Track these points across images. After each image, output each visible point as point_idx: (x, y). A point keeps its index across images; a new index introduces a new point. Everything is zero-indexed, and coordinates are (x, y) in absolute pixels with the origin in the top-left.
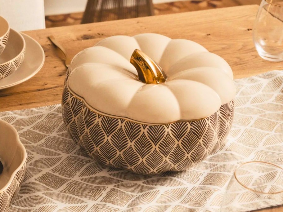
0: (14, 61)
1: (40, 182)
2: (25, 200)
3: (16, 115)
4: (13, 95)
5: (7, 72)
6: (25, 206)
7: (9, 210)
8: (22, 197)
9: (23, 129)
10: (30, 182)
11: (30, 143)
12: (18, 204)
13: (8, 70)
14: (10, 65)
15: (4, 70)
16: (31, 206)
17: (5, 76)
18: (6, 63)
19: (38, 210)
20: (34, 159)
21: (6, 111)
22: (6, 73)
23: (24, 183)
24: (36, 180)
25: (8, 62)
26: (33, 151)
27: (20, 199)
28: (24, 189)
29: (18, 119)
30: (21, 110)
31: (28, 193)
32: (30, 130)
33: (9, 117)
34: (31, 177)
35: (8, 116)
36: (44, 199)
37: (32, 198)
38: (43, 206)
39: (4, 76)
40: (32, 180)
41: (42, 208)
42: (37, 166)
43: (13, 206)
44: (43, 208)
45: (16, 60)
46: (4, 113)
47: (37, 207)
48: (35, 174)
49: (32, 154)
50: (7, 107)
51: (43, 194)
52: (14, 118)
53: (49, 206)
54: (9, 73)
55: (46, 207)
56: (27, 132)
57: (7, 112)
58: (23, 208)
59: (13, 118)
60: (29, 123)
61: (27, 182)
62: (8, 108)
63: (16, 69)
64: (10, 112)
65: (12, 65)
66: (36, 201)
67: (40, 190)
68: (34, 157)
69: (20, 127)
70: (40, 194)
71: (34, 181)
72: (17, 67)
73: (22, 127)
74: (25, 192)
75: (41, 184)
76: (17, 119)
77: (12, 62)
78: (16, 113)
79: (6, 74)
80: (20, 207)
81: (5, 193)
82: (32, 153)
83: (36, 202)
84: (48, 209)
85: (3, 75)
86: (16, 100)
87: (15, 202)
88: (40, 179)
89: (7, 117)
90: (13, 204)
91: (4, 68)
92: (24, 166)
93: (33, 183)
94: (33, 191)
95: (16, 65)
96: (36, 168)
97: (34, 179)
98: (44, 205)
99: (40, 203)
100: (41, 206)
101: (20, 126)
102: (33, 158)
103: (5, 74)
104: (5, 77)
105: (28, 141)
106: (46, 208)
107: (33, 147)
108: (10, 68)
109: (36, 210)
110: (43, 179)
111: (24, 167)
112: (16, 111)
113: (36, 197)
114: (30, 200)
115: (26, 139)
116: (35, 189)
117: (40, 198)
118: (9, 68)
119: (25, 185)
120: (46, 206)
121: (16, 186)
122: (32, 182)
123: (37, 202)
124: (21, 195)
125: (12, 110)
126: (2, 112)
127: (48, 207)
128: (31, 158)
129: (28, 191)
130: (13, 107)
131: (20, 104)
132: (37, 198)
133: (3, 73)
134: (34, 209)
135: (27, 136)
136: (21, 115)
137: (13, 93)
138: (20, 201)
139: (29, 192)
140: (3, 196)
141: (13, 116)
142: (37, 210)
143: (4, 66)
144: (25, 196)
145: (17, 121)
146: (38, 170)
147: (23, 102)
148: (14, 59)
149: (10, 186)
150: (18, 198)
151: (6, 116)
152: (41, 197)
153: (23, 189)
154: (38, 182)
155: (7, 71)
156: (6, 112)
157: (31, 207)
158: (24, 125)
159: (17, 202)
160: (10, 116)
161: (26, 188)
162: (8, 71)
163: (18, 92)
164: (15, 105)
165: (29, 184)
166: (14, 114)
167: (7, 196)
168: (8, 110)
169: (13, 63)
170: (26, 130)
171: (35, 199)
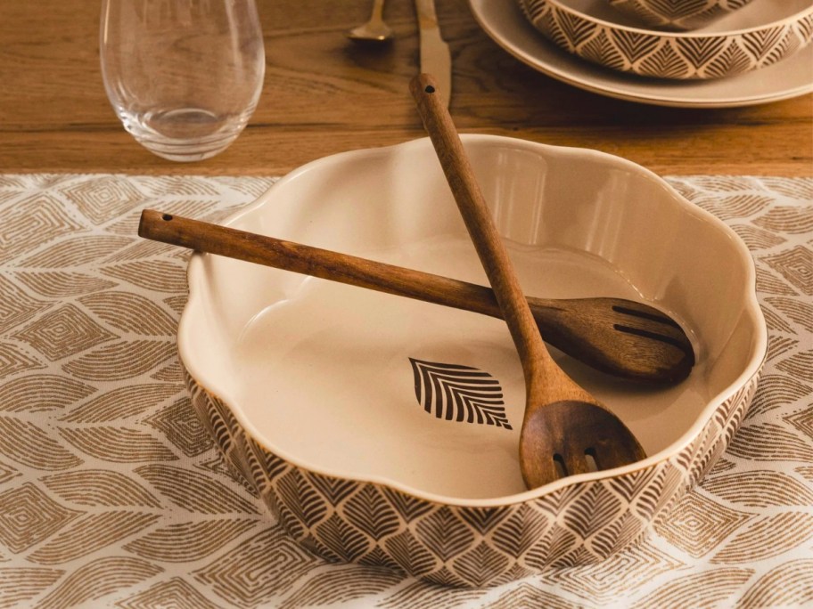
0: (799, 22)
1: (799, 428)
2: (739, 478)
3: (772, 194)
4: (777, 123)
5: (772, 54)
6: (734, 500)
7: (684, 502)
8: (732, 466)
9: (784, 240)
10: (766, 424)
11: (795, 294)
12: (716, 486)
13: (776, 46)
14: (785, 32)
15: (762, 47)
16: (754, 502)
17: (765, 63)
18: (773, 25)
19: (771, 521)
20: (795, 348)
21: (745, 174)
22: (768, 54)
23: (747, 424)
24: (786, 419)
25: (779, 24)
26: (797, 321)
27: (725, 473)
28: (743, 443)
29: (777, 207)
30: (791, 178)
31: (753, 458)
32: (804, 248)
33: (751, 196)
34: (772, 405)
35: (748, 192)
36: (799, 489)
37: (760, 476)
38: (790, 513)
39: (761, 62)
40: (774, 417)
41: (783, 518)
42: (800, 373)
43: (699, 490)
44: (789, 516)
45: (805, 19)
46: (737, 180)
47: (772, 511)
48: (788, 400)
49: (794, 333)
50: (750, 162)
51: (798, 470)
52: (763, 203)
53: (807, 514)
54: (780, 55)
55: (797, 517)
56: (793, 253)
57: (748, 177)
58: (727, 503)
59: (761, 203)
60: (806, 223)
61: (758, 420)
62: (754, 165)
63: (803, 44)
64: (757, 181)
65: (791, 32)
66: (772, 489)
67: (790, 455)
68: (797, 342)
69: (777, 235)
70: (787, 468)
71: (780, 422)
72: (806, 40)
73: (783, 234)
74: (744, 453)
75: (800, 434)
76: (772, 206)
77: (791, 22)
78: (773, 187)
79: (768, 58)
80: (720, 500)
81: (671, 465)
82: (793, 325)
83: (770, 492)
84: (803, 523)
85: (758, 59)
86: (784, 143)
87: (708, 477)
88: (798, 419)
89: (744, 196)
90: (701, 484)
91: (763, 39)
92: (750, 383)
93: (775, 429)
94: (770, 454)
95: (803, 34)
96: (795, 379)
97: (780, 417)
98: (794, 509)
99: (782, 501)
100: (784, 509)
101: (777, 231)
102: (793, 343)
103: (764, 59)
104: (762, 67)
105: (790, 285)
106: (797, 521)
107: (802, 307)
108: (783, 41)
109: (765, 519)
110: (808, 420)
111: (748, 388)
112: (777, 180)
113: (775, 478)
114: (753, 481)
115: (786, 276)
116: (778, 450)
117: (785, 484)
118: (780, 41)
119: (751, 430)
120: (798, 513)
121: (717, 439)
122: (773, 425)
123: (774, 492)
124: (731, 459)
125: (765, 174)
126: (733, 175)
127: (802, 517)
128: (787, 343)
129: (755, 451)
130: (770, 165)
131: (794, 159)
132: (777, 481)
133: (760, 53)
134: (758, 515)
135: (791, 268)
136: (788, 194)
137: (781, 118)
138: (725, 480)
139: (756, 454)
140: (663, 471)
141: (763, 195)
142: (767, 521)
143: (764, 32)
144: (743, 466)
145: (771, 212)
146: (799, 385)
147: (804, 153)
148: (800, 16)
149: (692, 445)
150: (721, 469)
151: (741, 193)
152: (788, 481)
153: (740, 440)
154: (790, 428)
155: (772, 50)
156: (744, 177)
157: (751, 505)
158: (790, 229)
159: (715, 481)
160: (754, 193)
161: (751, 440)
162: (776, 49)
163: (795, 118)
164: (776, 159)
165: (763, 428)
166: (767, 189)
167: (679, 473)
168: (753, 173)
169: (796, 27)
170: (792, 248)
171: (769, 484)
